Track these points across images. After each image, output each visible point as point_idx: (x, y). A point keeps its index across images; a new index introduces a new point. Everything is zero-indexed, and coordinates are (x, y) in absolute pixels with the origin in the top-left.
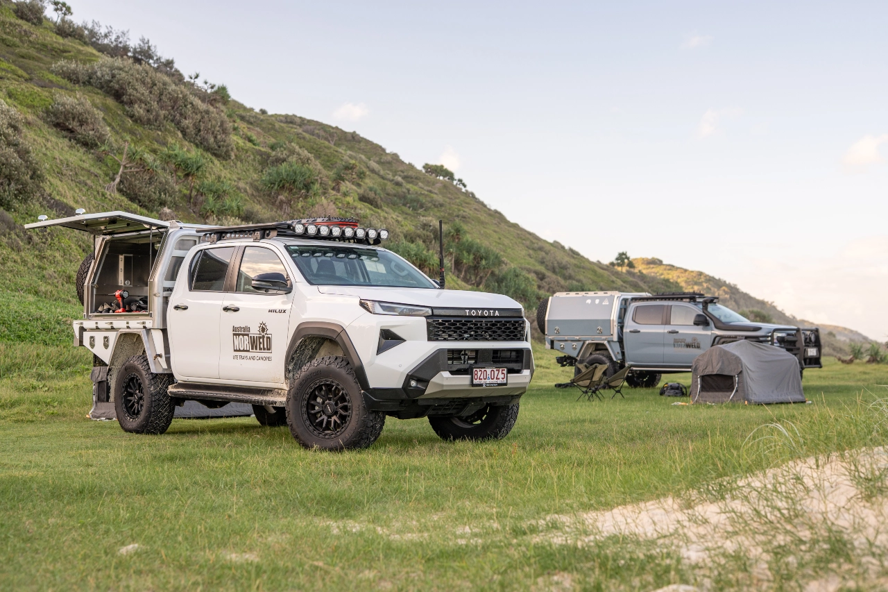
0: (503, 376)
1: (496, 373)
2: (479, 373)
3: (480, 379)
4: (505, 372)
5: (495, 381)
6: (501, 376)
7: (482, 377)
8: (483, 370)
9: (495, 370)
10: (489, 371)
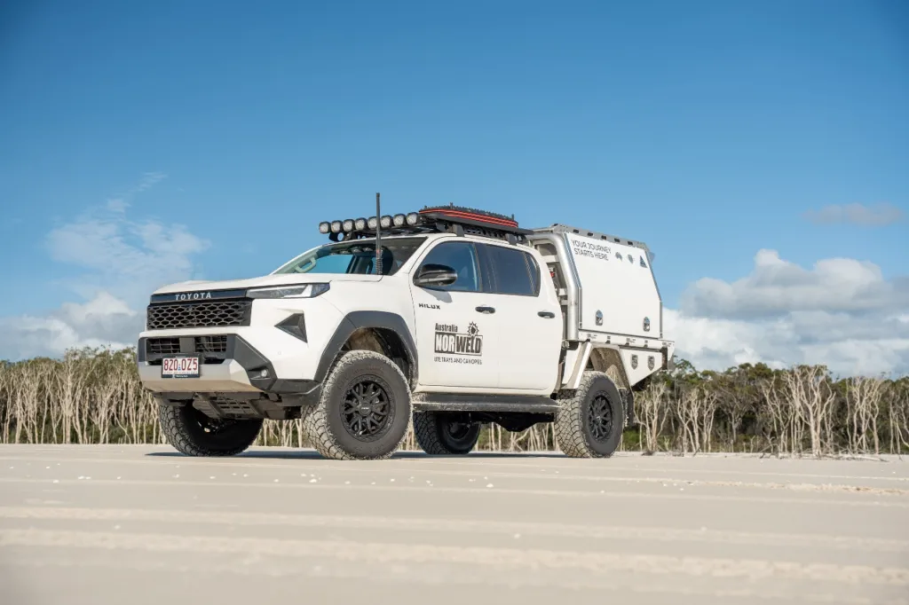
0: (194, 366)
1: (188, 362)
2: (170, 363)
3: (171, 370)
4: (197, 362)
5: (186, 372)
6: (192, 366)
7: (172, 367)
8: (174, 359)
9: (186, 359)
10: (180, 360)
